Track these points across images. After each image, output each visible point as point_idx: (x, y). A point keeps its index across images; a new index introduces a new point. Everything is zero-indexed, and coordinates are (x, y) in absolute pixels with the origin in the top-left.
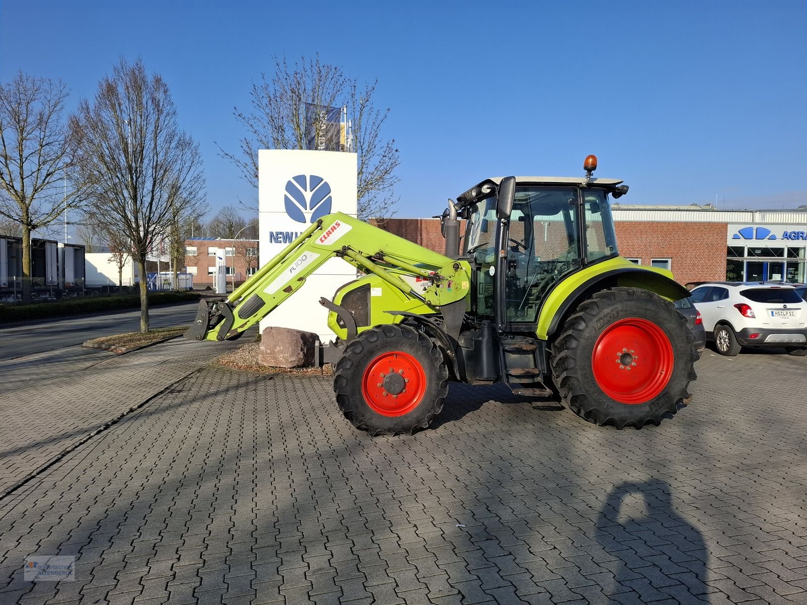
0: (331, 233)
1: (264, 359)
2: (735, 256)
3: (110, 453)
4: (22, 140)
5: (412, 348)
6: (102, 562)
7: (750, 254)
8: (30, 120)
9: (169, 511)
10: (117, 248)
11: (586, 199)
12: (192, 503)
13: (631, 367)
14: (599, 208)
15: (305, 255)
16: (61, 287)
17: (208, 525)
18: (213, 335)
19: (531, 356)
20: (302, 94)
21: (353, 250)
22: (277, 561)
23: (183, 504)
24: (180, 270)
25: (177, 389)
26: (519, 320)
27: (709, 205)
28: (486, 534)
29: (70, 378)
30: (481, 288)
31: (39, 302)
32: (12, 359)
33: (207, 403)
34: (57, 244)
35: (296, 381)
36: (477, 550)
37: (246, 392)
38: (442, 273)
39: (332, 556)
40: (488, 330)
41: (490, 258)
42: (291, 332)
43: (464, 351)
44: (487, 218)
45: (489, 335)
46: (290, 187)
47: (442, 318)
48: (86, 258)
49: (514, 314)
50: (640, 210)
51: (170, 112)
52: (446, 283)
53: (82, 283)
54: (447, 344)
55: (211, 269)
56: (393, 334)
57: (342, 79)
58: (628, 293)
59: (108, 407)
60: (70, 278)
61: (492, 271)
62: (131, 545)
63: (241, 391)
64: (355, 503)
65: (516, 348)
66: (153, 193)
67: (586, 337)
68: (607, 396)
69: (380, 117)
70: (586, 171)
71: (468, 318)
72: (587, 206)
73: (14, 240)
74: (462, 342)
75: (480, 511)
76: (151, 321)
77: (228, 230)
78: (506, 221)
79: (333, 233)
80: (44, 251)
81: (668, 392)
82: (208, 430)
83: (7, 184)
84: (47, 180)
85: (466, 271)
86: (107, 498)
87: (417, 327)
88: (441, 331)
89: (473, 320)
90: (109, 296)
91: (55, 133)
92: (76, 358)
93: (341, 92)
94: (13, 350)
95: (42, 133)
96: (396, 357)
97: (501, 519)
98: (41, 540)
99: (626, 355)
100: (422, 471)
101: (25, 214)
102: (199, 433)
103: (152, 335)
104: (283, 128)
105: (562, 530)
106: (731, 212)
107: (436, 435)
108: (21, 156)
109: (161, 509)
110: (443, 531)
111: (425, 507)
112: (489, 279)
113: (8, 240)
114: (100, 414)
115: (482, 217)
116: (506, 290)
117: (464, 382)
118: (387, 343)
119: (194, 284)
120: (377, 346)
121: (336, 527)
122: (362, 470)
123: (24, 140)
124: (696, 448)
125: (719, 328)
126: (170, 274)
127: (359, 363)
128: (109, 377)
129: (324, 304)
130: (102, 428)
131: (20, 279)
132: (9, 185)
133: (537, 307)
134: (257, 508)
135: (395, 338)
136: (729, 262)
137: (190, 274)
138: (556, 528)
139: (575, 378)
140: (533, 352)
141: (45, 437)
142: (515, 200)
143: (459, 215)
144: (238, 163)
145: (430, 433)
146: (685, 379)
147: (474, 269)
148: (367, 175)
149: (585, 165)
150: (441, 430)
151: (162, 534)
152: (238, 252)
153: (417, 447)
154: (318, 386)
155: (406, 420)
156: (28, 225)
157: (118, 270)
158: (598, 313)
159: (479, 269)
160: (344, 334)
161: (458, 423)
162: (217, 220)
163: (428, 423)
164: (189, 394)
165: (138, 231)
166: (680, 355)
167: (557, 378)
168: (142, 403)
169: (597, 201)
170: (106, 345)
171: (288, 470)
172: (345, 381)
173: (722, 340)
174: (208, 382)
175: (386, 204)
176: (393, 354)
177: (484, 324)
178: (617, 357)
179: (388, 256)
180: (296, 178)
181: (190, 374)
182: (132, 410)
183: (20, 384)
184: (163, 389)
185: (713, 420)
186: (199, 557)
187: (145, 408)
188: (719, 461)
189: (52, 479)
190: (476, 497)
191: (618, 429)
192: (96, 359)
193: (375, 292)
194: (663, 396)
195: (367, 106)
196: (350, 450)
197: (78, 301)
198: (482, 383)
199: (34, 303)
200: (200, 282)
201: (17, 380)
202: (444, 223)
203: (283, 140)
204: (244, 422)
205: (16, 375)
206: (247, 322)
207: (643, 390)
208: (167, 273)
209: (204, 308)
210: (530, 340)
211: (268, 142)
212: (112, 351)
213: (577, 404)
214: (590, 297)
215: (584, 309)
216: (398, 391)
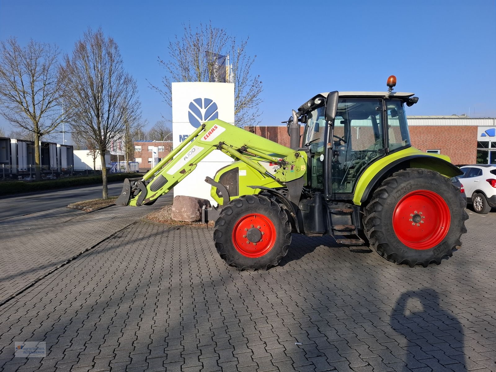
0: (211, 133)
1: (175, 217)
2: (482, 147)
3: (66, 281)
4: (33, 81)
5: (266, 211)
6: (40, 367)
7: (492, 146)
8: (38, 69)
9: (95, 326)
10: (91, 147)
11: (388, 107)
12: (111, 320)
13: (420, 223)
14: (397, 114)
15: (194, 149)
16: (59, 171)
17: (119, 338)
18: (133, 202)
19: (349, 216)
20: (201, 47)
21: (226, 145)
22: (162, 370)
23: (105, 320)
24: (131, 160)
25: (118, 236)
26: (340, 192)
27: (464, 115)
28: (317, 351)
29: (55, 227)
30: (314, 170)
31: (45, 180)
32: (24, 215)
33: (135, 245)
34: (56, 145)
35: (194, 231)
36: (310, 365)
37: (161, 238)
38: (287, 160)
39: (203, 367)
40: (319, 199)
41: (321, 149)
42: (191, 199)
43: (303, 213)
44: (318, 122)
45: (320, 202)
46: (191, 106)
47: (287, 190)
48: (74, 153)
49: (337, 187)
50: (419, 119)
51: (119, 60)
52: (290, 167)
53: (71, 168)
54: (290, 209)
55: (150, 160)
56: (253, 202)
57: (225, 37)
58: (419, 172)
59: (73, 247)
60: (64, 165)
61: (322, 158)
62: (63, 354)
63: (158, 237)
64: (224, 323)
65: (339, 211)
66: (109, 112)
67: (388, 203)
68: (403, 244)
69: (251, 61)
70: (389, 87)
71: (305, 191)
72: (389, 112)
73: (30, 143)
74: (301, 207)
75: (313, 332)
76: (109, 192)
77: (160, 136)
78: (332, 123)
79: (213, 133)
80: (48, 149)
81: (446, 241)
82: (133, 265)
83: (25, 109)
84: (48, 105)
85: (303, 158)
86: (56, 315)
87: (270, 197)
88: (286, 199)
89: (309, 192)
90: (88, 176)
91: (52, 77)
92: (62, 215)
93: (225, 45)
94: (24, 210)
95: (45, 77)
96: (256, 217)
97: (328, 338)
98: (4, 347)
99: (416, 216)
100: (272, 299)
101: (36, 127)
102: (127, 267)
103: (110, 200)
104: (188, 69)
105: (373, 349)
106: (479, 119)
107: (284, 270)
108: (33, 91)
109: (89, 325)
110: (285, 348)
111: (273, 327)
112: (320, 164)
113: (27, 143)
114: (67, 252)
115: (315, 122)
116: (331, 171)
117: (302, 234)
118: (249, 208)
119: (140, 169)
120: (242, 210)
121: (208, 342)
122: (231, 297)
123: (35, 82)
124: (467, 282)
125: (475, 195)
126: (125, 163)
127: (230, 221)
128: (78, 227)
129: (207, 181)
130: (65, 263)
131: (34, 166)
132: (26, 109)
133: (354, 182)
134: (155, 325)
135: (254, 204)
136: (479, 152)
137: (137, 162)
138: (369, 347)
139: (381, 232)
140: (351, 214)
141: (29, 268)
142: (337, 109)
143: (299, 120)
144: (161, 93)
145: (279, 269)
146: (459, 232)
147: (310, 157)
148: (242, 98)
149: (388, 82)
150: (287, 267)
151: (86, 345)
152: (166, 149)
153: (269, 279)
154: (208, 234)
155: (262, 260)
156: (38, 133)
157: (93, 160)
158: (397, 187)
159: (313, 157)
160: (221, 201)
161: (299, 262)
162: (153, 129)
163: (278, 262)
164: (125, 239)
165: (100, 136)
166: (455, 216)
167: (367, 231)
168: (94, 245)
169: (396, 109)
170: (81, 207)
171: (180, 296)
172: (220, 234)
173: (478, 203)
174: (138, 231)
175: (254, 116)
176: (253, 216)
177: (316, 195)
178: (410, 217)
179: (250, 148)
180: (195, 100)
181: (128, 226)
182: (87, 250)
183: (24, 232)
184: (110, 236)
185: (478, 260)
186: (108, 365)
187: (95, 248)
188: (487, 293)
189: (24, 299)
190: (310, 320)
191: (411, 267)
192: (73, 215)
193: (242, 173)
194: (443, 244)
195: (242, 54)
196: (223, 281)
197: (68, 179)
198: (315, 235)
199: (43, 180)
200: (143, 167)
201: (23, 229)
202: (289, 126)
203: (188, 76)
204: (157, 259)
205: (24, 226)
206: (156, 193)
207: (428, 240)
208: (124, 162)
209: (128, 184)
210: (349, 205)
211: (179, 78)
212: (84, 210)
213: (382, 250)
214: (391, 175)
215: (387, 184)
216: (257, 240)
